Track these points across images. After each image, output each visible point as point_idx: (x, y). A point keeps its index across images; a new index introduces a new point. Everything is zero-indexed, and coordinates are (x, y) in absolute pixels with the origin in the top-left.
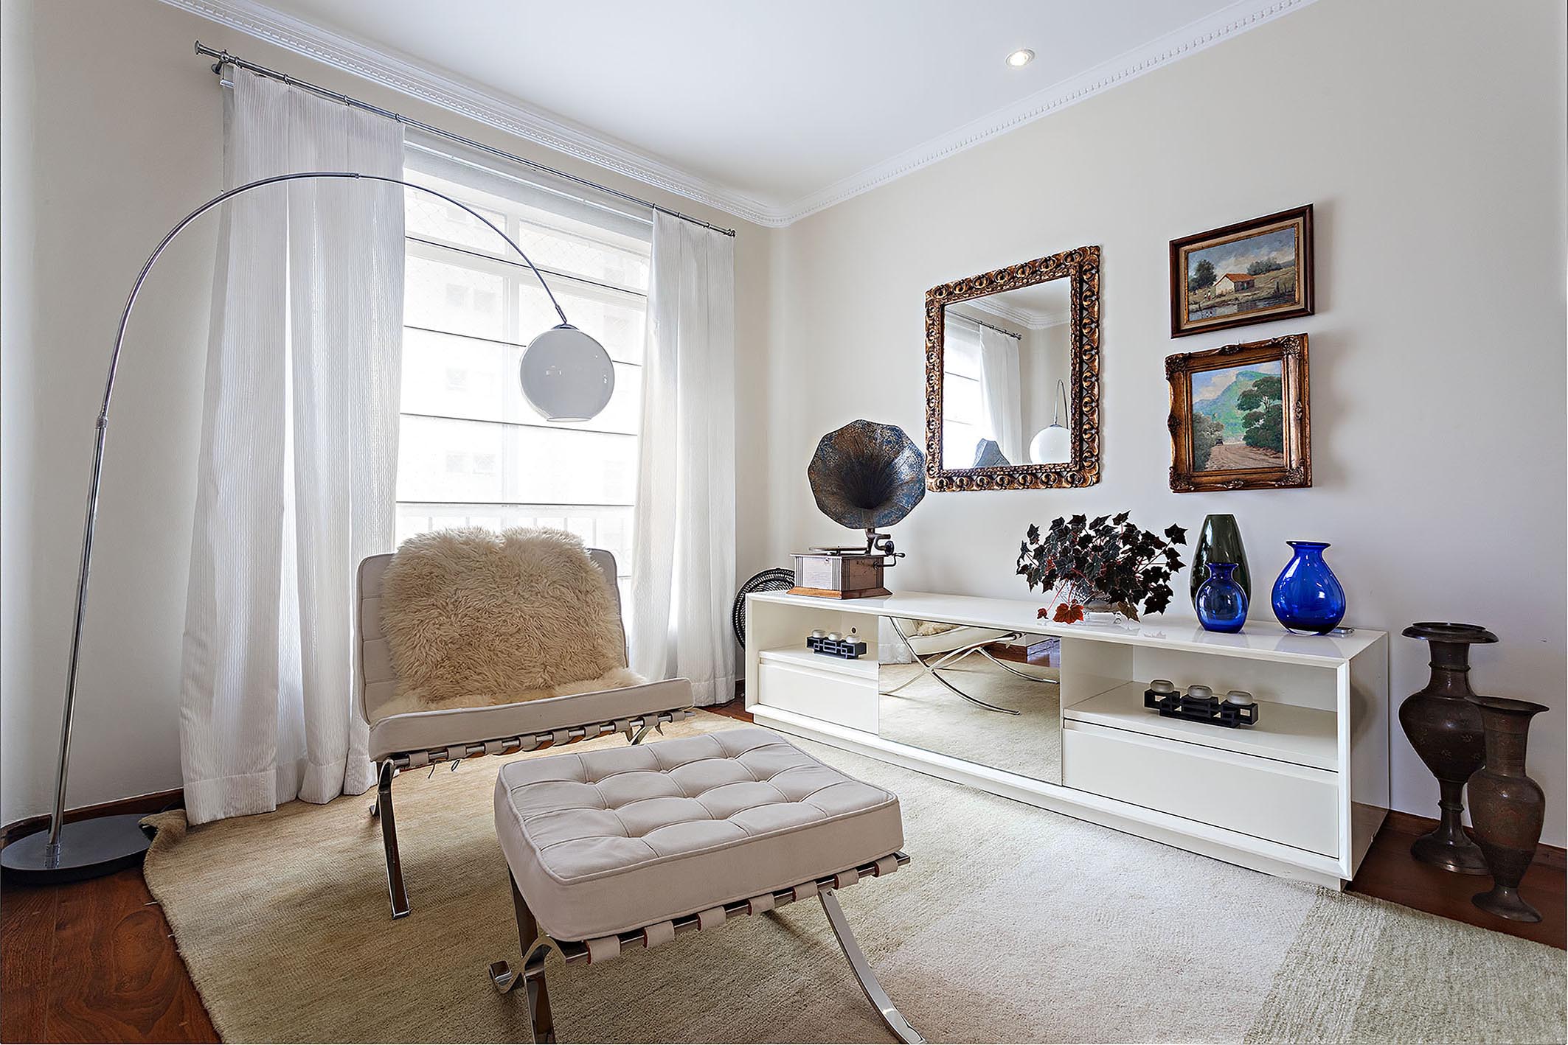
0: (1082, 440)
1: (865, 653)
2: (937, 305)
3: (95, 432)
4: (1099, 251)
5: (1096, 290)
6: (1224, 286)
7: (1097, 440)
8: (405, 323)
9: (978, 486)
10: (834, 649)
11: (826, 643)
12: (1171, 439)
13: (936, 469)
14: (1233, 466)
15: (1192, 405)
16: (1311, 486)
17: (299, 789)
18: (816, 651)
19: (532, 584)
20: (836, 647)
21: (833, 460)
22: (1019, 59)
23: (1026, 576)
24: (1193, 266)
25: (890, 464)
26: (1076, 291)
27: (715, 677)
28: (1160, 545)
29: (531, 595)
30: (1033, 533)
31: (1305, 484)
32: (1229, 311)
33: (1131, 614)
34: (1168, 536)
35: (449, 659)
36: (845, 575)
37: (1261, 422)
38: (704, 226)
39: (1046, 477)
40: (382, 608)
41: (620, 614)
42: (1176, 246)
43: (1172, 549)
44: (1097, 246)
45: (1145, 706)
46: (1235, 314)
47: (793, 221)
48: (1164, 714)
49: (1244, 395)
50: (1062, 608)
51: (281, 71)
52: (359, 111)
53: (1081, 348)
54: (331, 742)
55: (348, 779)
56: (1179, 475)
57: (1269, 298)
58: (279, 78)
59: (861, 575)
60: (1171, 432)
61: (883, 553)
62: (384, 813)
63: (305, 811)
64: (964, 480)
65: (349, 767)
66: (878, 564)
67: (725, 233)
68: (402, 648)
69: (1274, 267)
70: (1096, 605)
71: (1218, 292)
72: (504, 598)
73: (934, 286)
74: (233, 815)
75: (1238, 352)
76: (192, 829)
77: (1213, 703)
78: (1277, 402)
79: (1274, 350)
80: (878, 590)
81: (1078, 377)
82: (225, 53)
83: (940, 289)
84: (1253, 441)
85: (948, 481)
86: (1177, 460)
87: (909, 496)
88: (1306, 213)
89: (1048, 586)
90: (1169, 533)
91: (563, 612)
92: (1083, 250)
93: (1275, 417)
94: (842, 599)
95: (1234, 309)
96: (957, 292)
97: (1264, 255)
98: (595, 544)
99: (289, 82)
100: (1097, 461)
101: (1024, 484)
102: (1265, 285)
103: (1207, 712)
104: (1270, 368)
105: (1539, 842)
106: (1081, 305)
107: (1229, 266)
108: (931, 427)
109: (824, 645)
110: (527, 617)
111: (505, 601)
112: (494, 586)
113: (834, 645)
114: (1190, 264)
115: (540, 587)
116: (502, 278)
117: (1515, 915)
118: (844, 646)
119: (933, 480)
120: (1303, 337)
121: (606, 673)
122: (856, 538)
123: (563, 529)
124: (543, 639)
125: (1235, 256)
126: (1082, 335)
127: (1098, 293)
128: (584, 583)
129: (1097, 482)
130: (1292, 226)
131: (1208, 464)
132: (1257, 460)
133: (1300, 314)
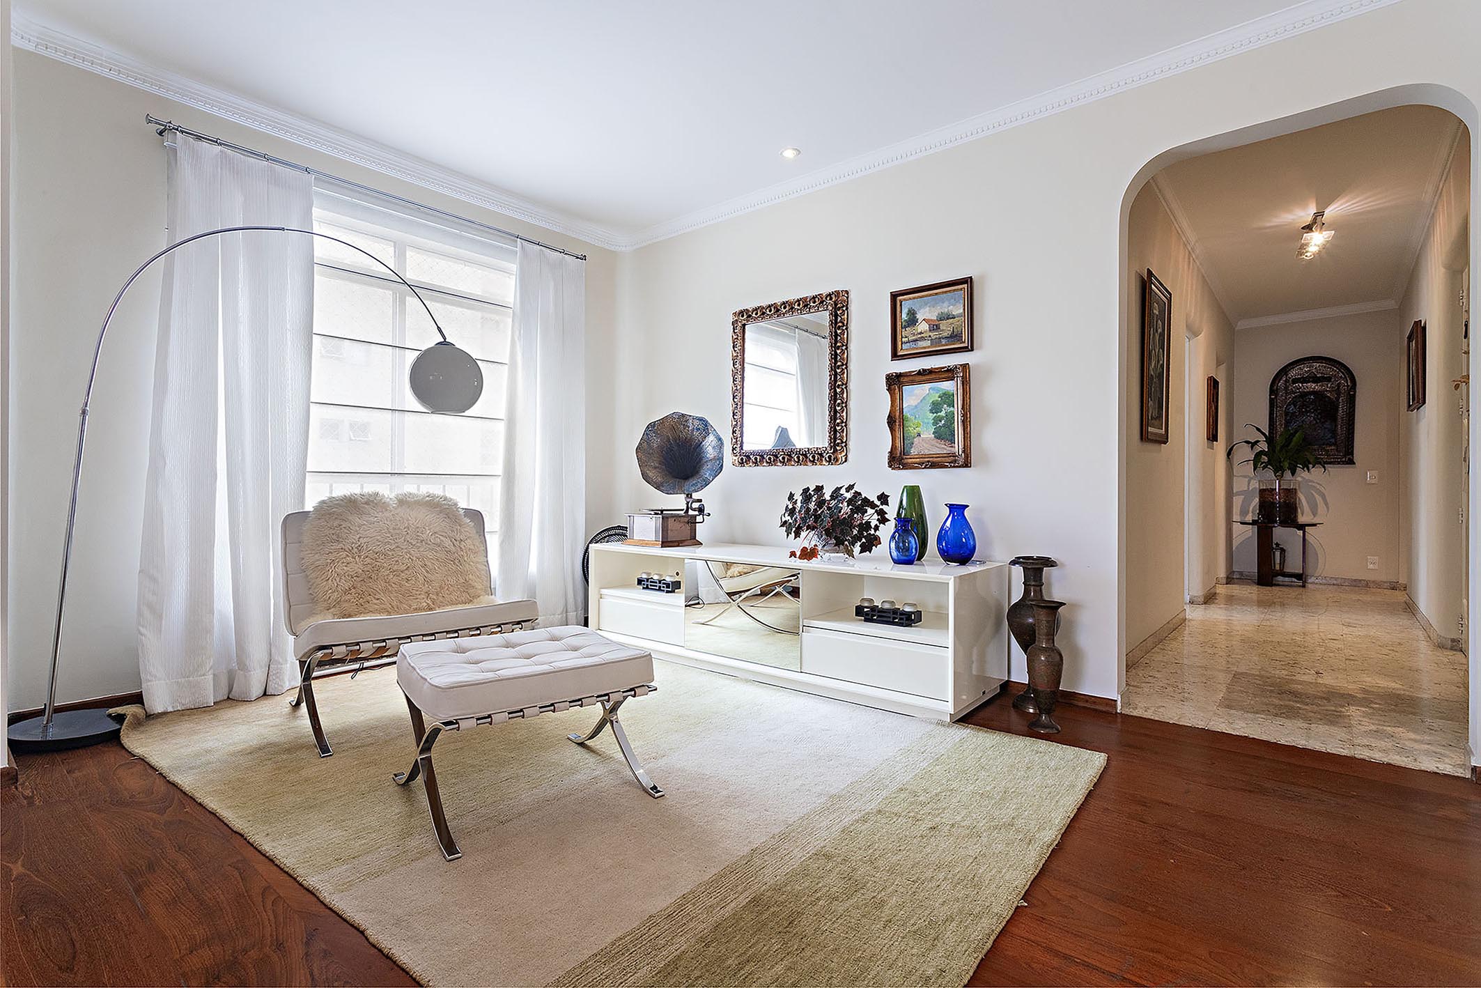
0: (835, 431)
1: (680, 588)
2: (740, 324)
3: (79, 419)
4: (848, 294)
5: (845, 322)
6: (923, 327)
7: (845, 430)
8: (314, 332)
9: (767, 462)
10: (656, 586)
11: (651, 582)
12: (890, 432)
13: (738, 450)
14: (927, 452)
15: (903, 409)
16: (970, 467)
17: (230, 691)
18: (644, 588)
19: (418, 534)
20: (658, 585)
21: (656, 442)
22: (789, 154)
23: (785, 528)
24: (905, 311)
25: (699, 445)
26: (832, 322)
27: (567, 612)
28: (873, 505)
29: (417, 542)
30: (791, 497)
31: (967, 464)
32: (925, 345)
33: (850, 554)
34: (879, 500)
35: (354, 588)
36: (665, 529)
37: (943, 422)
38: (561, 252)
39: (812, 457)
40: (302, 551)
41: (487, 557)
42: (894, 296)
43: (882, 509)
44: (846, 291)
45: (856, 615)
46: (929, 347)
47: (635, 247)
48: (866, 620)
49: (933, 403)
50: (804, 549)
51: (214, 136)
52: (278, 167)
53: (835, 364)
54: (257, 654)
55: (270, 683)
56: (894, 457)
57: (948, 337)
58: (214, 141)
59: (677, 529)
60: (890, 427)
61: (697, 513)
62: (307, 694)
63: (236, 706)
64: (760, 458)
65: (270, 673)
66: (692, 522)
67: (578, 258)
68: (319, 579)
69: (951, 317)
70: (830, 548)
71: (919, 331)
72: (396, 545)
73: (738, 310)
74: (179, 708)
75: (928, 374)
76: (150, 717)
77: (895, 611)
78: (952, 409)
79: (949, 373)
80: (692, 541)
81: (833, 385)
82: (170, 123)
83: (742, 312)
84: (938, 435)
85: (746, 459)
86: (893, 447)
87: (712, 470)
88: (968, 281)
89: (797, 535)
90: (879, 498)
91: (442, 555)
92: (838, 292)
93: (950, 418)
94: (662, 547)
95: (928, 343)
96: (754, 315)
97: (946, 308)
98: (469, 505)
99: (220, 144)
100: (845, 446)
101: (798, 462)
102: (946, 328)
103: (890, 617)
104: (948, 386)
106: (836, 332)
107: (927, 313)
108: (735, 417)
109: (649, 583)
110: (414, 559)
111: (398, 547)
112: (389, 535)
113: (656, 583)
114: (903, 309)
115: (424, 536)
116: (391, 292)
117: (1047, 730)
118: (664, 583)
119: (736, 458)
120: (965, 367)
121: (475, 600)
122: (677, 502)
123: (442, 494)
124: (426, 574)
125: (929, 307)
126: (836, 354)
127: (847, 324)
128: (459, 534)
129: (846, 461)
130: (961, 289)
131: (914, 451)
132: (941, 448)
133: (965, 349)
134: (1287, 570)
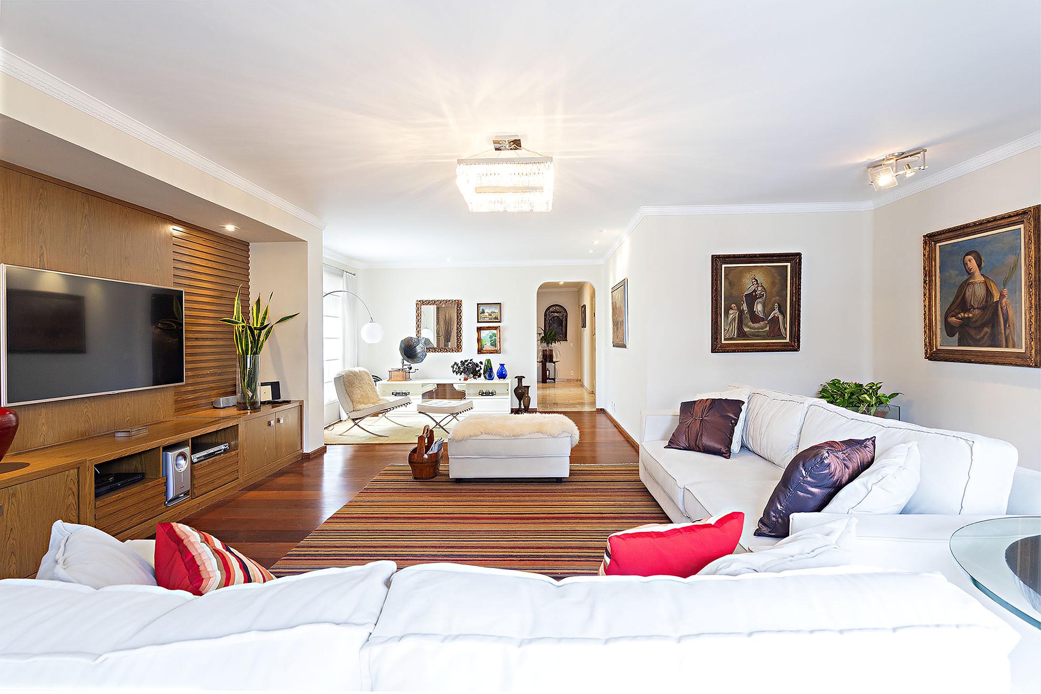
0: (458, 342)
2: (419, 305)
4: (461, 301)
5: (461, 309)
6: (486, 314)
12: (477, 344)
14: (489, 349)
15: (481, 337)
16: (501, 353)
18: (394, 395)
21: (403, 346)
23: (455, 372)
26: (457, 309)
28: (478, 365)
30: (456, 364)
32: (487, 319)
33: (475, 378)
37: (493, 341)
39: (449, 350)
42: (478, 305)
43: (480, 366)
45: (479, 394)
48: (482, 395)
49: (490, 336)
50: (464, 378)
53: (458, 322)
56: (479, 351)
57: (494, 318)
60: (477, 342)
61: (408, 369)
69: (495, 313)
70: (470, 377)
73: (419, 300)
75: (489, 328)
77: (489, 392)
78: (496, 338)
79: (494, 328)
81: (458, 329)
83: (419, 303)
84: (491, 345)
86: (479, 348)
87: (423, 355)
88: (500, 304)
89: (461, 374)
90: (479, 363)
92: (458, 300)
93: (495, 341)
95: (488, 319)
96: (424, 302)
97: (493, 310)
101: (444, 351)
102: (494, 316)
103: (487, 394)
104: (495, 331)
105: (530, 408)
106: (458, 312)
107: (488, 310)
109: (397, 394)
113: (400, 393)
114: (481, 309)
118: (402, 393)
120: (499, 327)
126: (459, 319)
129: (462, 351)
130: (498, 306)
131: (484, 349)
132: (492, 348)
133: (499, 322)
134: (550, 377)
